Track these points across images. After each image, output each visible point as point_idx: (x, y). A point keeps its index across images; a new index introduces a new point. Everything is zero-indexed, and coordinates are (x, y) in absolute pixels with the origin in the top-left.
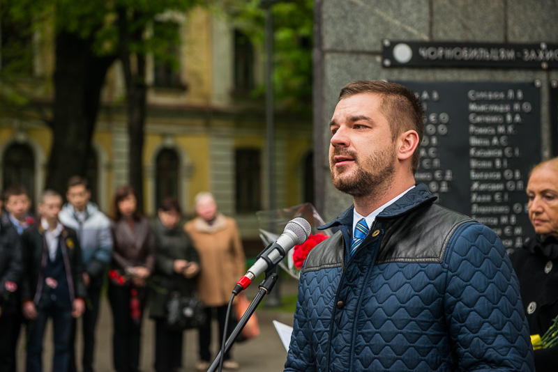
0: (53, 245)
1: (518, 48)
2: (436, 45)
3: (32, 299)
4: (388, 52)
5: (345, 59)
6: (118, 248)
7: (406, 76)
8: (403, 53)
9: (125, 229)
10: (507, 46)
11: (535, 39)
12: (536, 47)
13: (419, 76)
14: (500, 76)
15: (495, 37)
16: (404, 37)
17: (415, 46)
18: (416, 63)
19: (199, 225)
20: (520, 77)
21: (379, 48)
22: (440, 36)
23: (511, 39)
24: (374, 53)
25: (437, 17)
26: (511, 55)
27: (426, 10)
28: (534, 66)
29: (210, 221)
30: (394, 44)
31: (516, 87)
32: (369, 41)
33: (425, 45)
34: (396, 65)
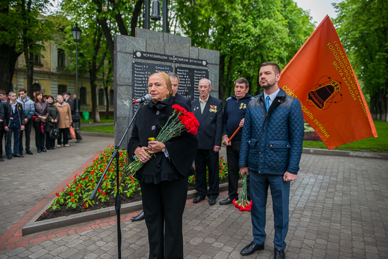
1: (168, 56)
2: (148, 53)
3: (7, 125)
4: (135, 54)
5: (123, 54)
6: (37, 110)
7: (139, 61)
8: (139, 54)
9: (39, 104)
10: (165, 56)
11: (172, 55)
12: (172, 56)
13: (143, 61)
14: (163, 63)
15: (162, 53)
16: (139, 50)
17: (142, 53)
18: (142, 57)
19: (58, 104)
20: (168, 64)
21: (132, 52)
22: (148, 51)
23: (166, 54)
24: (131, 54)
25: (148, 45)
26: (166, 58)
27: (145, 43)
28: (171, 61)
29: (61, 103)
30: (136, 52)
31: (167, 66)
32: (130, 50)
33: (145, 53)
34: (137, 57)
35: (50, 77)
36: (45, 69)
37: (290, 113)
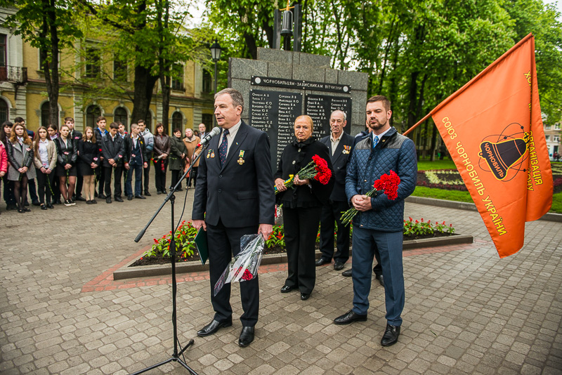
0: (135, 143)
1: (296, 82)
2: (270, 79)
3: (128, 162)
4: (253, 80)
5: (239, 81)
7: (259, 88)
8: (258, 81)
9: (159, 138)
10: (292, 81)
11: (301, 79)
12: (301, 82)
13: (263, 89)
14: (289, 91)
15: (289, 78)
16: (258, 75)
17: (262, 78)
18: (262, 84)
19: (187, 139)
20: (296, 91)
21: (250, 78)
22: (271, 76)
23: (294, 78)
24: (249, 80)
25: (270, 69)
26: (293, 84)
27: (266, 66)
28: (300, 88)
29: (190, 138)
30: (255, 77)
31: (294, 94)
32: (247, 75)
33: (266, 78)
34: (255, 84)
35: (193, 105)
36: (187, 94)
37: (399, 155)
